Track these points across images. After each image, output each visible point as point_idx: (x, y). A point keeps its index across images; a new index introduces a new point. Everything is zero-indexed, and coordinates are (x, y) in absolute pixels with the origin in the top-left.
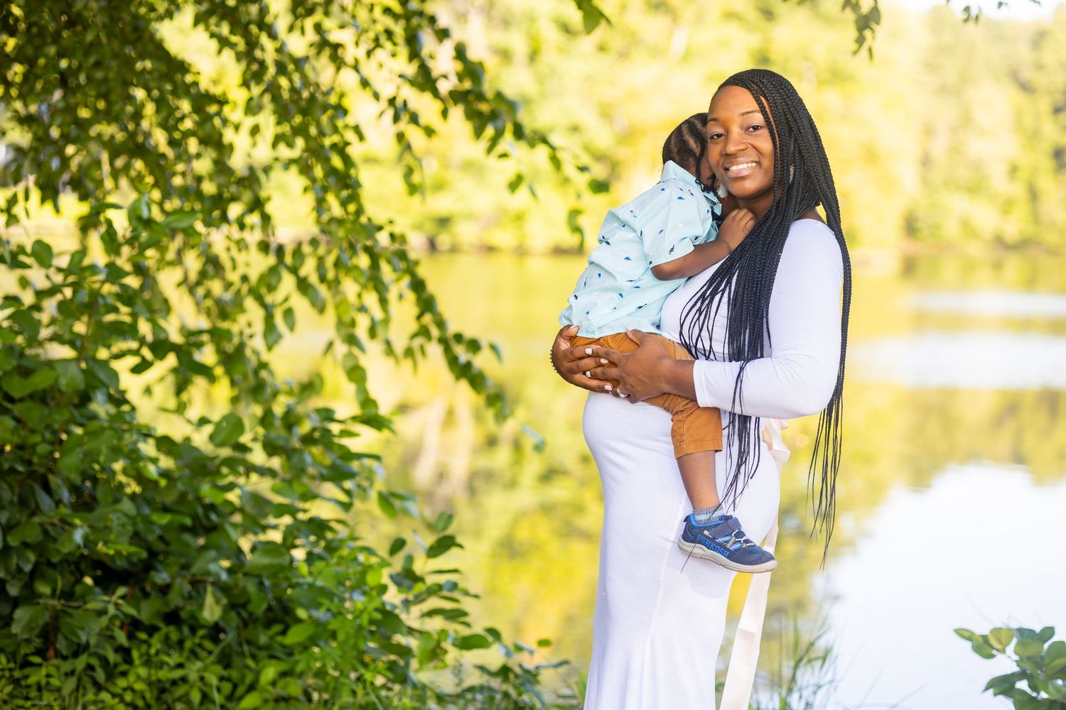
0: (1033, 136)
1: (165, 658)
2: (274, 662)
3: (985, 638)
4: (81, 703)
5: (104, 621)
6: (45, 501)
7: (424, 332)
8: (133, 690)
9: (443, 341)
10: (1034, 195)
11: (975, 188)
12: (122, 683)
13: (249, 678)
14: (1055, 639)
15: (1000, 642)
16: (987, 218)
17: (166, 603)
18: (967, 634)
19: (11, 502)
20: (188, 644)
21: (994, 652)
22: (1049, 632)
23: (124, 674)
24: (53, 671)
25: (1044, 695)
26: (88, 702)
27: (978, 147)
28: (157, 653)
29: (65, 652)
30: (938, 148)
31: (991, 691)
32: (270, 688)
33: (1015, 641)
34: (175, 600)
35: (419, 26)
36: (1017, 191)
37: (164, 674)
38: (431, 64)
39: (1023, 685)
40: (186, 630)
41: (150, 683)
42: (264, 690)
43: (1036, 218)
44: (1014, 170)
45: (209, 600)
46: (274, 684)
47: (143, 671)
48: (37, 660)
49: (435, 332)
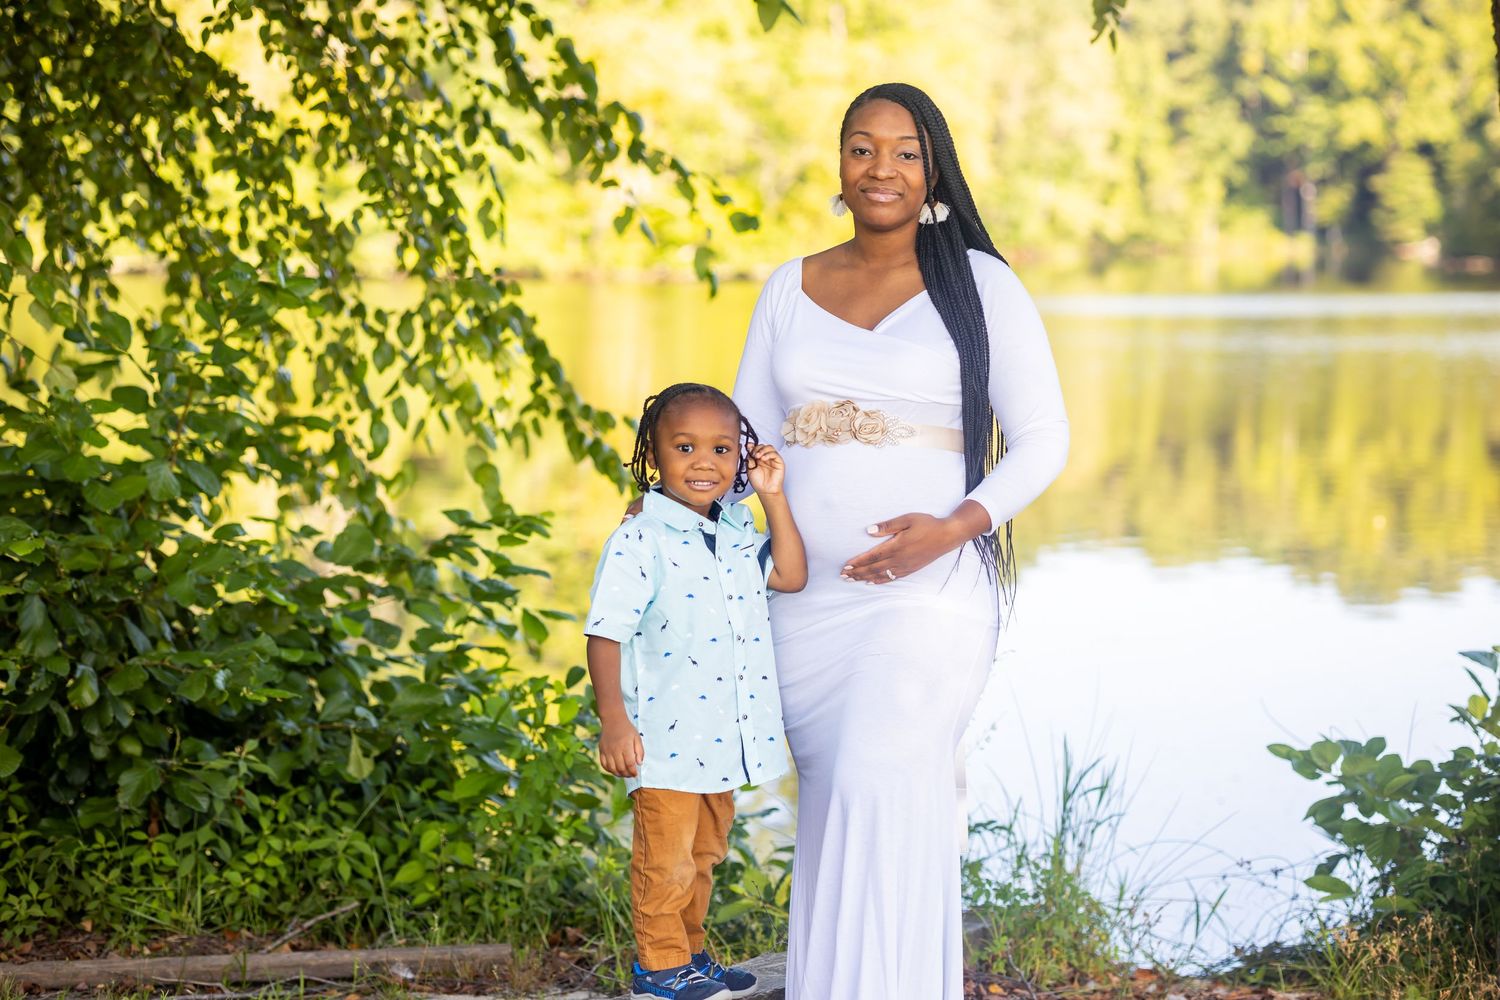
0: (1142, 92)
1: (300, 826)
2: (436, 823)
3: (1306, 754)
4: (200, 886)
5: (233, 782)
6: (140, 640)
7: (540, 404)
8: (264, 866)
9: (564, 414)
10: (1143, 177)
11: (1064, 170)
12: (251, 858)
13: (403, 847)
14: (1387, 752)
15: (1325, 760)
16: (1081, 211)
17: (299, 758)
18: (1284, 751)
19: (99, 643)
20: (322, 808)
21: (1318, 771)
22: (1378, 744)
23: (253, 847)
24: (164, 849)
25: (1378, 819)
26: (208, 884)
27: (1065, 113)
28: (286, 821)
29: (176, 825)
30: (1012, 116)
31: (1311, 820)
32: (434, 856)
33: (1341, 758)
34: (309, 754)
35: (508, 17)
36: (1120, 170)
37: (301, 846)
38: (526, 67)
39: (1351, 812)
40: (319, 791)
41: (285, 857)
42: (427, 857)
43: (1146, 207)
44: (1115, 144)
45: (355, 751)
46: (437, 850)
47: (276, 843)
48: (141, 836)
49: (555, 403)
